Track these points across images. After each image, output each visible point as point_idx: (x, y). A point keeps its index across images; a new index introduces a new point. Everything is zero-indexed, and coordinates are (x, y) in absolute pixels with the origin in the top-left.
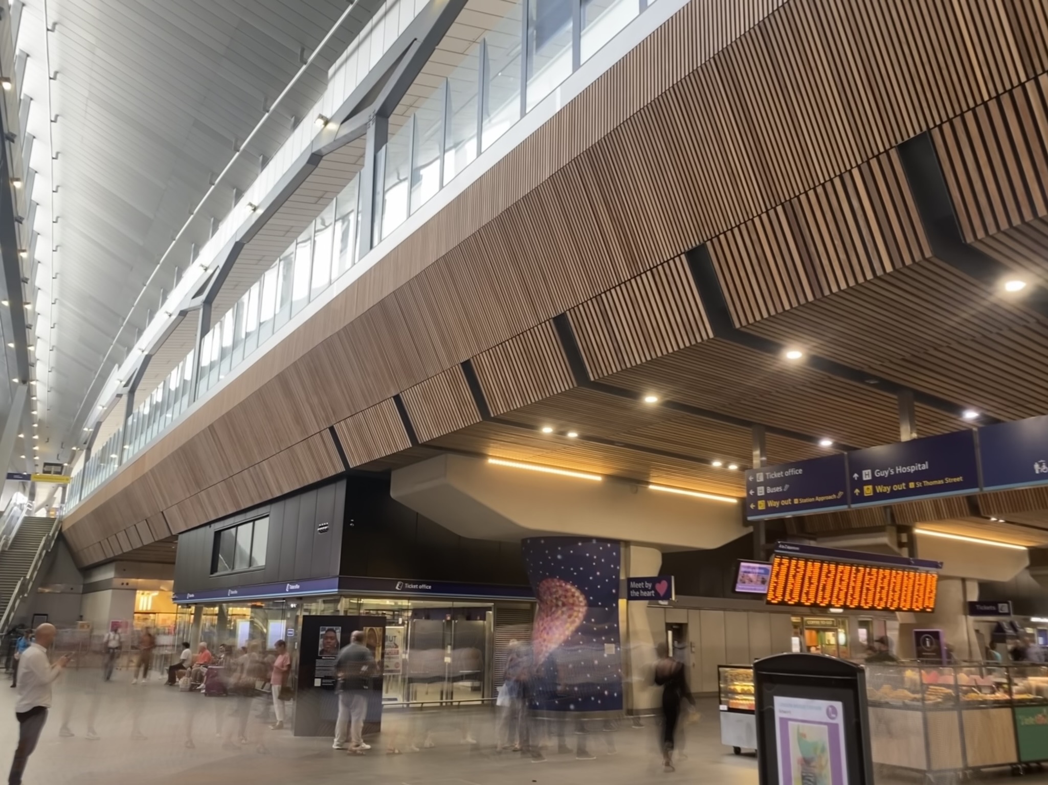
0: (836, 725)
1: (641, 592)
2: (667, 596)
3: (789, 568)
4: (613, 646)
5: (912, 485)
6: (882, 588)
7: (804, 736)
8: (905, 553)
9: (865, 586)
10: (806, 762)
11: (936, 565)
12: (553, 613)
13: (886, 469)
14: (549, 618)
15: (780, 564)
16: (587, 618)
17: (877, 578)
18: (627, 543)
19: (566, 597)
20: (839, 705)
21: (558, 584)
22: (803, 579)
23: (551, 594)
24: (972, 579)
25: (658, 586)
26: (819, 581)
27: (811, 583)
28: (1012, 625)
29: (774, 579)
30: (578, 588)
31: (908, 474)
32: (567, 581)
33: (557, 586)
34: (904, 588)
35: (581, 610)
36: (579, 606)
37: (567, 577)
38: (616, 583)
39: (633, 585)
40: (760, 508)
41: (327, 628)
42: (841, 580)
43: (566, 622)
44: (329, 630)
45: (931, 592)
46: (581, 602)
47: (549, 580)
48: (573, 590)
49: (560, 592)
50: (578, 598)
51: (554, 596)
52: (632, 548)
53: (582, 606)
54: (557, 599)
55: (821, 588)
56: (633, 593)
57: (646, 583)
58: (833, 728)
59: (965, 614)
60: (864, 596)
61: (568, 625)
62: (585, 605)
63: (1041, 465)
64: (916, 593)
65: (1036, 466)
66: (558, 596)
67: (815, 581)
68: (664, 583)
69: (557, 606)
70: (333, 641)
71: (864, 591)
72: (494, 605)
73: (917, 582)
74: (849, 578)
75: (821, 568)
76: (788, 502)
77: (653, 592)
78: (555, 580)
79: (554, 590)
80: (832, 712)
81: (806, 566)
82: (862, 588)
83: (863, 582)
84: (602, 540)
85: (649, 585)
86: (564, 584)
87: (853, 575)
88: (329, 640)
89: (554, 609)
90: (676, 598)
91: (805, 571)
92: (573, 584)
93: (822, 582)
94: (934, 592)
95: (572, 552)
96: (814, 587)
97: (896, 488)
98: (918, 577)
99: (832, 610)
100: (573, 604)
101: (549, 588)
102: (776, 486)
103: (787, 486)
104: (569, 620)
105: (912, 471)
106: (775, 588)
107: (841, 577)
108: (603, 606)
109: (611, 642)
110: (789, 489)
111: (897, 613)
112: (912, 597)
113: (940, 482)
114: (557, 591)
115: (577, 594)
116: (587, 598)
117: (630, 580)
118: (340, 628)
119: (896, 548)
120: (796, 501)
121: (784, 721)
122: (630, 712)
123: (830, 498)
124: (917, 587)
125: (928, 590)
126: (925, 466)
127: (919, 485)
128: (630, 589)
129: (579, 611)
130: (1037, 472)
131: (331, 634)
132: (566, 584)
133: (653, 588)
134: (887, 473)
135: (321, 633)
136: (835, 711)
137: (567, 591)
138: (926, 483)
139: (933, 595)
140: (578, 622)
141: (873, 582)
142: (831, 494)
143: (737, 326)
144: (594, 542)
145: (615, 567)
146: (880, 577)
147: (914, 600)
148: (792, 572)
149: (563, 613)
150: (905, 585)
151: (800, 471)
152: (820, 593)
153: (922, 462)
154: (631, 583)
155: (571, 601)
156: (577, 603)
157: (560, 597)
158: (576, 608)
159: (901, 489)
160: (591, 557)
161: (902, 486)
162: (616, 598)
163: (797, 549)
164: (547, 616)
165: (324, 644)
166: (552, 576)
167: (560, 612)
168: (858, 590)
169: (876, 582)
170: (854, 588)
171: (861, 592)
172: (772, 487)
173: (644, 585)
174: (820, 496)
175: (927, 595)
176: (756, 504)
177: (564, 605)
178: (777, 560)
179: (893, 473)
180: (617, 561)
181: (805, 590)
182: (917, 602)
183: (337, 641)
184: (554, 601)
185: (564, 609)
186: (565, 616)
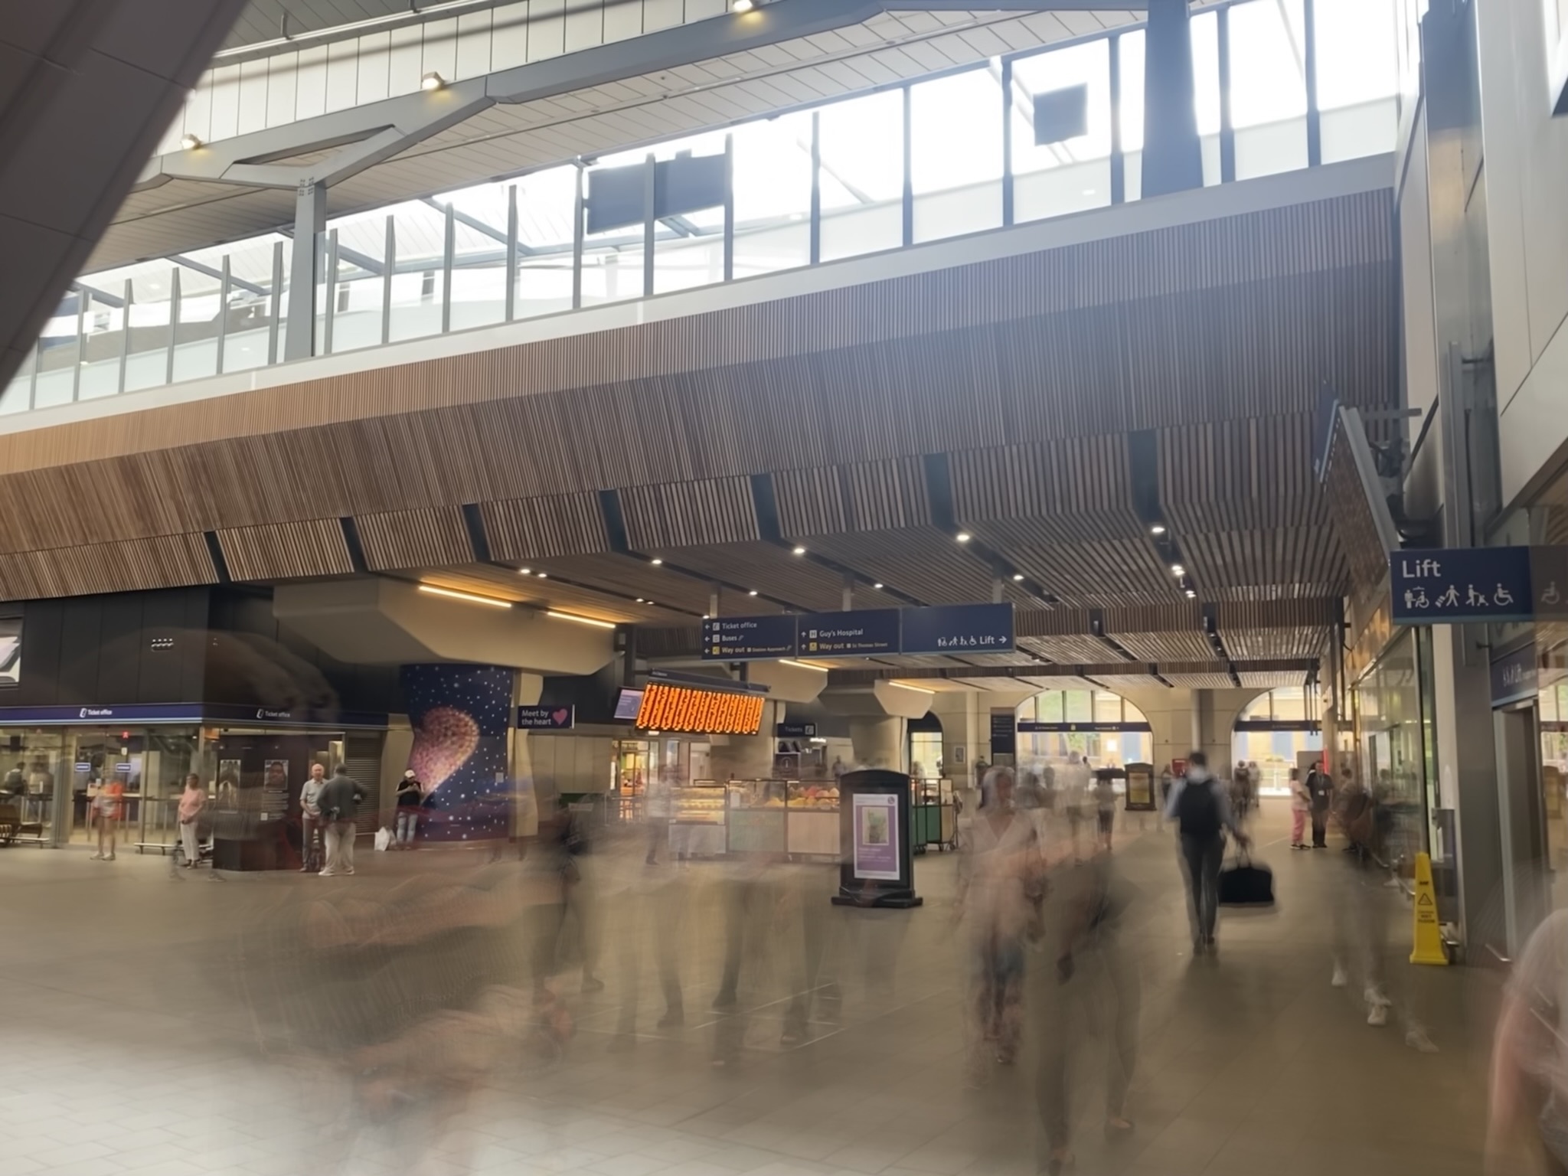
0: (893, 807)
1: (535, 720)
2: (567, 723)
3: (656, 694)
4: (502, 774)
5: (849, 646)
6: (723, 712)
7: (872, 814)
8: (736, 676)
9: (711, 710)
10: (873, 828)
11: (766, 689)
12: (442, 743)
13: (830, 631)
14: (436, 748)
15: (651, 690)
16: (479, 746)
17: (720, 702)
18: (518, 671)
19: (457, 726)
20: (895, 797)
21: (450, 713)
22: (665, 705)
23: (440, 724)
24: (781, 701)
25: (555, 715)
26: (677, 707)
27: (670, 708)
28: (795, 745)
29: (644, 705)
30: (472, 718)
31: (847, 637)
32: (461, 710)
33: (449, 715)
34: (739, 712)
35: (472, 741)
36: (471, 735)
37: (462, 706)
38: (507, 711)
39: (525, 713)
40: (714, 653)
41: (273, 761)
42: (694, 705)
43: (456, 753)
44: (275, 764)
45: (758, 716)
46: (474, 731)
47: (441, 709)
48: (467, 719)
49: (452, 721)
50: (471, 727)
51: (444, 726)
52: (523, 675)
53: (475, 736)
54: (446, 729)
55: (677, 713)
56: (525, 722)
57: (542, 712)
58: (891, 809)
59: (774, 737)
60: (708, 721)
61: (459, 755)
62: (478, 734)
63: (942, 640)
64: (747, 716)
65: (939, 641)
66: (448, 725)
67: (674, 706)
68: (564, 713)
69: (445, 735)
70: (281, 775)
71: (709, 715)
72: (346, 735)
73: (749, 706)
74: (700, 704)
75: (680, 694)
76: (742, 650)
77: (550, 720)
78: (448, 709)
79: (445, 719)
80: (891, 800)
81: (669, 692)
82: (708, 712)
83: (709, 707)
84: (500, 668)
85: (544, 714)
86: (457, 713)
87: (703, 700)
88: (276, 774)
89: (441, 739)
90: (575, 726)
91: (668, 696)
92: (467, 714)
93: (680, 707)
94: (760, 715)
95: (470, 680)
96: (672, 711)
97: (836, 646)
98: (750, 701)
99: (651, 733)
100: (465, 734)
101: (438, 718)
102: (731, 636)
103: (741, 637)
104: (461, 750)
105: (850, 635)
106: (644, 713)
107: (694, 701)
108: (495, 735)
109: (501, 771)
110: (743, 639)
111: (711, 736)
112: (743, 721)
113: (871, 646)
114: (448, 721)
115: (471, 723)
116: (480, 727)
117: (521, 709)
118: (287, 761)
119: (728, 671)
120: (749, 650)
121: (860, 808)
122: (513, 840)
123: (780, 649)
124: (748, 710)
125: (756, 714)
126: (860, 633)
127: (855, 646)
128: (520, 718)
129: (471, 741)
130: (940, 645)
131: (278, 767)
132: (460, 713)
133: (550, 716)
134: (830, 634)
135: (267, 766)
136: (893, 799)
137: (460, 720)
138: (860, 645)
139: (759, 718)
140: (470, 752)
141: (717, 706)
142: (781, 647)
143: (783, 535)
144: (492, 670)
145: (508, 695)
146: (722, 702)
147: (745, 723)
148: (658, 698)
149: (453, 743)
150: (740, 709)
151: (755, 625)
152: (677, 718)
153: (858, 629)
154: (523, 712)
155: (463, 730)
156: (469, 732)
157: (451, 726)
158: (468, 738)
159: (839, 648)
160: (489, 685)
161: (842, 646)
162: (506, 726)
163: (665, 675)
164: (433, 746)
165: (270, 778)
166: (445, 704)
167: (449, 742)
168: (704, 714)
169: (719, 706)
170: (702, 712)
171: (707, 716)
172: (727, 636)
173: (539, 714)
174: (771, 647)
175: (755, 719)
176: (711, 650)
177: (454, 734)
178: (649, 686)
179: (834, 634)
180: (510, 689)
181: (665, 716)
182: (746, 725)
183: (284, 774)
184: (443, 730)
185: (454, 739)
186: (455, 747)
